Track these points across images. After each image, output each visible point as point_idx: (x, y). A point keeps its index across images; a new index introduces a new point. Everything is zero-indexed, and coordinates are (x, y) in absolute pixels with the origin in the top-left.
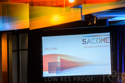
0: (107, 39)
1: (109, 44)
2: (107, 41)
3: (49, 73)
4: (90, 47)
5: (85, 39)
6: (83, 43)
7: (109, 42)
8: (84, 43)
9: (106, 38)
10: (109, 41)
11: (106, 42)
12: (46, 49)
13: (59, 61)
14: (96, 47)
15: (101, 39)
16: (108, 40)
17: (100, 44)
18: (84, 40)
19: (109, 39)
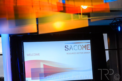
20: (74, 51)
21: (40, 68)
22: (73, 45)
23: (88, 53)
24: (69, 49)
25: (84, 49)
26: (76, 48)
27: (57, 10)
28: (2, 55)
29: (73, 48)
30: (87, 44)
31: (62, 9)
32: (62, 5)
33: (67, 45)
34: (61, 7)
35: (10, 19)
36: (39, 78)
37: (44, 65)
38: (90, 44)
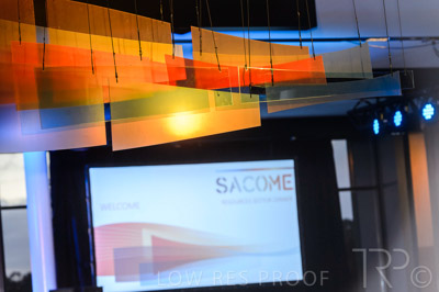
0: (287, 179)
1: (293, 194)
2: (287, 186)
3: (118, 280)
4: (241, 201)
5: (224, 179)
6: (219, 191)
7: (290, 189)
8: (222, 189)
9: (284, 176)
10: (292, 184)
11: (285, 189)
12: (104, 207)
13: (147, 242)
14: (256, 201)
15: (269, 180)
16: (289, 182)
17: (267, 193)
18: (221, 182)
19: (292, 179)
20: (244, 195)
21: (141, 249)
22: (240, 176)
23: (285, 199)
24: (229, 189)
25: (275, 187)
26: (250, 184)
27: (167, 79)
29: (241, 185)
30: (282, 173)
31: (183, 76)
32: (183, 65)
33: (221, 175)
34: (179, 69)
36: (138, 276)
37: (154, 239)
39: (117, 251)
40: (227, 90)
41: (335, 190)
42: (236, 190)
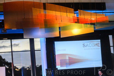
0: (99, 44)
1: (100, 47)
2: (99, 45)
3: (61, 67)
4: (88, 49)
6: (83, 47)
8: (84, 46)
10: (100, 45)
12: (58, 50)
13: (67, 58)
14: (92, 49)
15: (95, 44)
17: (94, 47)
18: (84, 45)
19: (100, 44)
20: (89, 48)
21: (66, 60)
22: (88, 43)
23: (98, 49)
24: (86, 46)
25: (96, 46)
26: (91, 45)
27: (73, 22)
28: (40, 50)
29: (88, 45)
30: (98, 43)
31: (76, 21)
32: (76, 18)
33: (84, 43)
34: (76, 19)
35: (41, 28)
36: (65, 66)
37: (69, 57)
38: (100, 42)
39: (61, 60)
40: (86, 24)
41: (110, 47)
42: (87, 47)
